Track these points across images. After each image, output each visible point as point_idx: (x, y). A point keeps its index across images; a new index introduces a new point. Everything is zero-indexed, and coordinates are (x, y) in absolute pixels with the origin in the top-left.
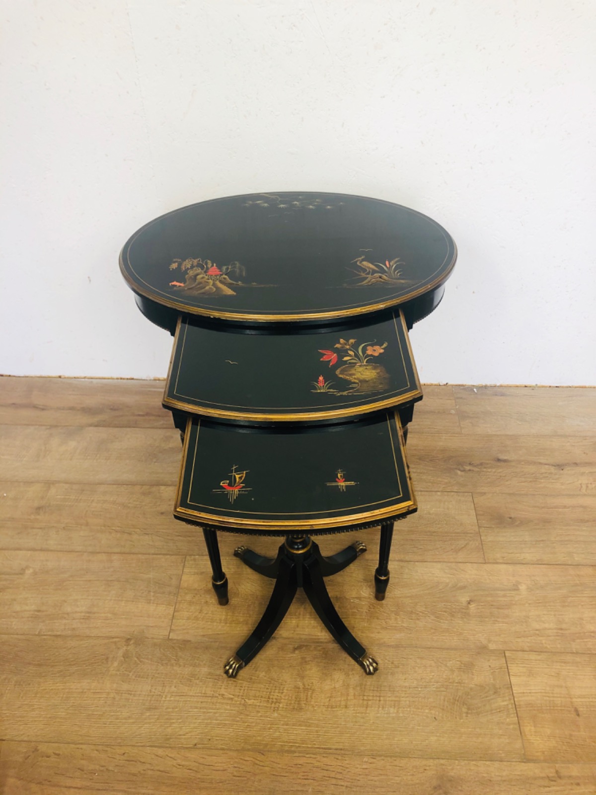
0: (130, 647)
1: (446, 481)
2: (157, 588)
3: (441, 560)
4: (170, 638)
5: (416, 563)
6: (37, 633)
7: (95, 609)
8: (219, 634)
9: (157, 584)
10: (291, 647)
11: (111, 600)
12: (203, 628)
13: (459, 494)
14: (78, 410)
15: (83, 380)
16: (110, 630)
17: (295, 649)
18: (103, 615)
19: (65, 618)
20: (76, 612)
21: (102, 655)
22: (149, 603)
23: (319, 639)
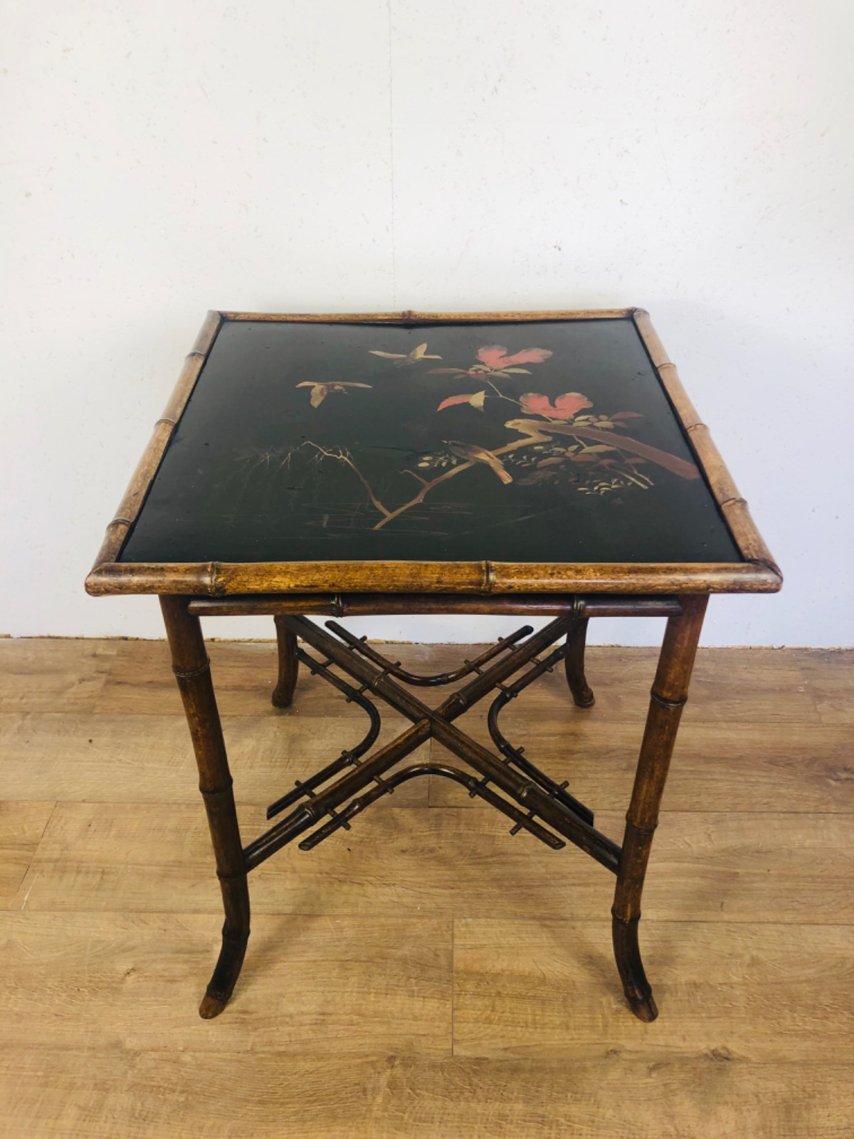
0: (396, 1069)
1: (817, 796)
2: (419, 971)
3: (838, 921)
4: (455, 1054)
5: (803, 927)
6: (249, 1049)
7: (331, 1009)
8: (528, 1046)
9: (418, 966)
10: (642, 1066)
11: (352, 992)
12: (503, 1037)
13: (840, 816)
14: (249, 690)
15: (248, 644)
16: (361, 1042)
17: (652, 1069)
18: (344, 1017)
19: (287, 1023)
20: (303, 1013)
21: (356, 1084)
22: (413, 996)
23: (683, 1053)
